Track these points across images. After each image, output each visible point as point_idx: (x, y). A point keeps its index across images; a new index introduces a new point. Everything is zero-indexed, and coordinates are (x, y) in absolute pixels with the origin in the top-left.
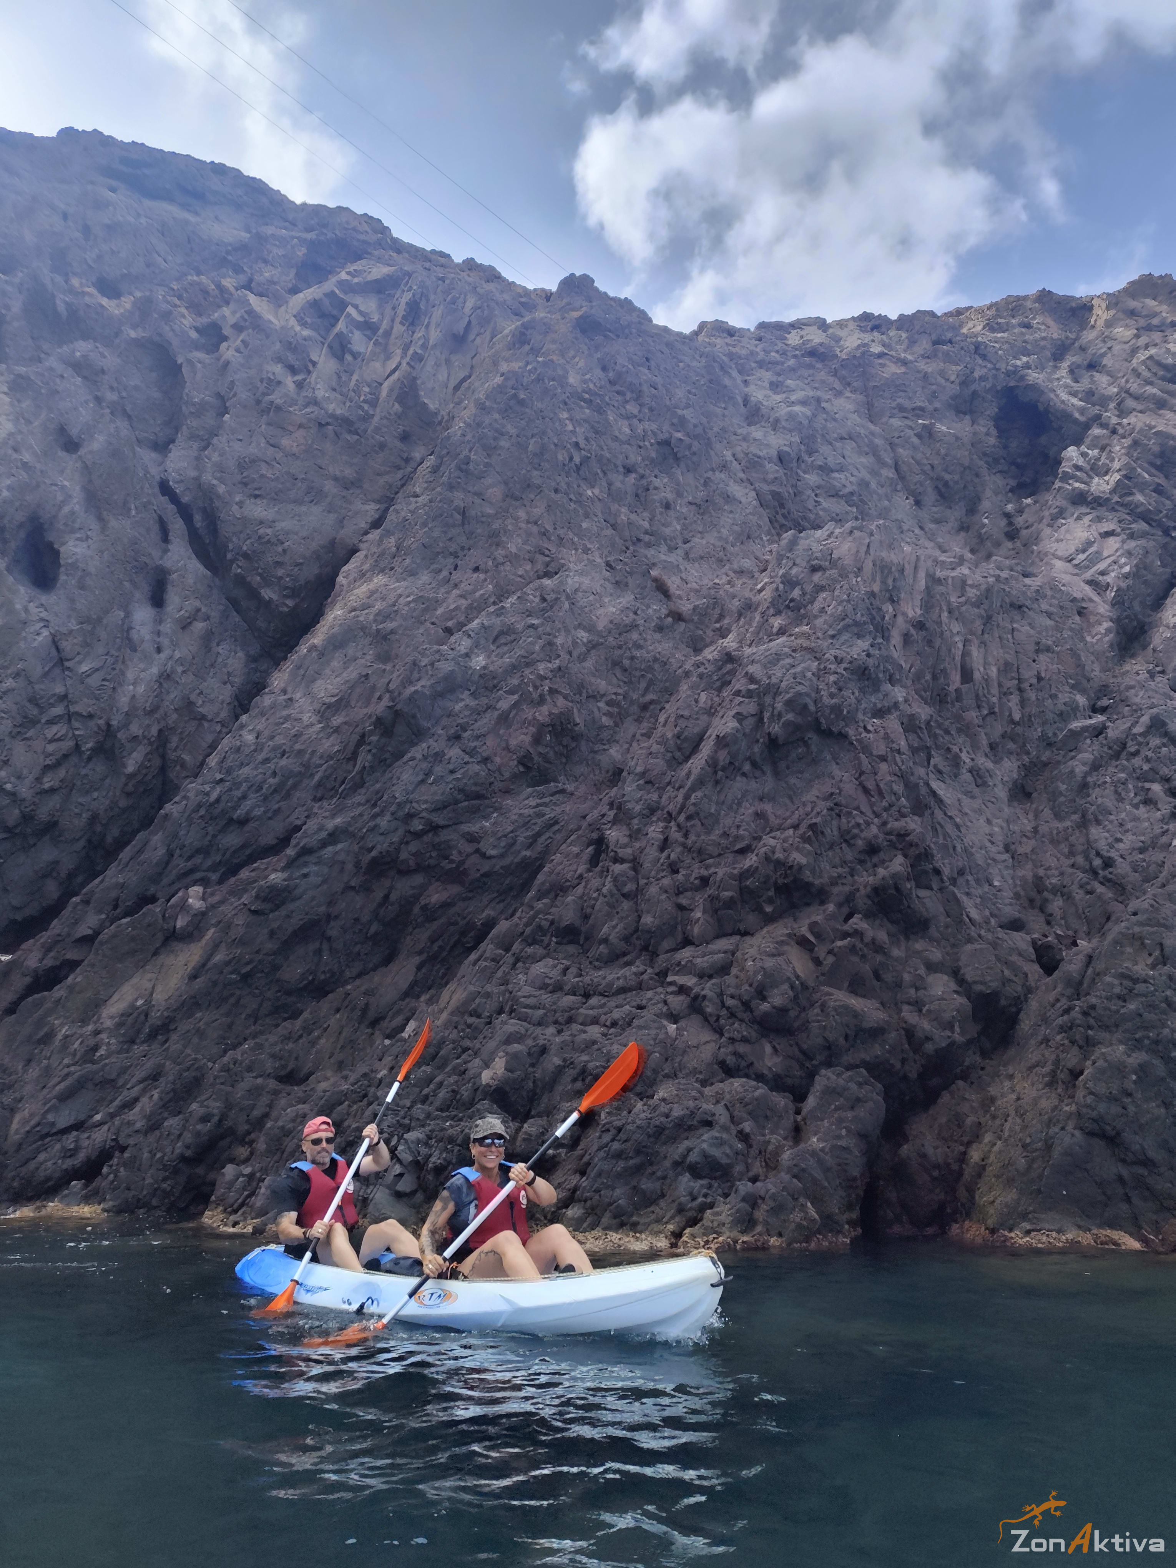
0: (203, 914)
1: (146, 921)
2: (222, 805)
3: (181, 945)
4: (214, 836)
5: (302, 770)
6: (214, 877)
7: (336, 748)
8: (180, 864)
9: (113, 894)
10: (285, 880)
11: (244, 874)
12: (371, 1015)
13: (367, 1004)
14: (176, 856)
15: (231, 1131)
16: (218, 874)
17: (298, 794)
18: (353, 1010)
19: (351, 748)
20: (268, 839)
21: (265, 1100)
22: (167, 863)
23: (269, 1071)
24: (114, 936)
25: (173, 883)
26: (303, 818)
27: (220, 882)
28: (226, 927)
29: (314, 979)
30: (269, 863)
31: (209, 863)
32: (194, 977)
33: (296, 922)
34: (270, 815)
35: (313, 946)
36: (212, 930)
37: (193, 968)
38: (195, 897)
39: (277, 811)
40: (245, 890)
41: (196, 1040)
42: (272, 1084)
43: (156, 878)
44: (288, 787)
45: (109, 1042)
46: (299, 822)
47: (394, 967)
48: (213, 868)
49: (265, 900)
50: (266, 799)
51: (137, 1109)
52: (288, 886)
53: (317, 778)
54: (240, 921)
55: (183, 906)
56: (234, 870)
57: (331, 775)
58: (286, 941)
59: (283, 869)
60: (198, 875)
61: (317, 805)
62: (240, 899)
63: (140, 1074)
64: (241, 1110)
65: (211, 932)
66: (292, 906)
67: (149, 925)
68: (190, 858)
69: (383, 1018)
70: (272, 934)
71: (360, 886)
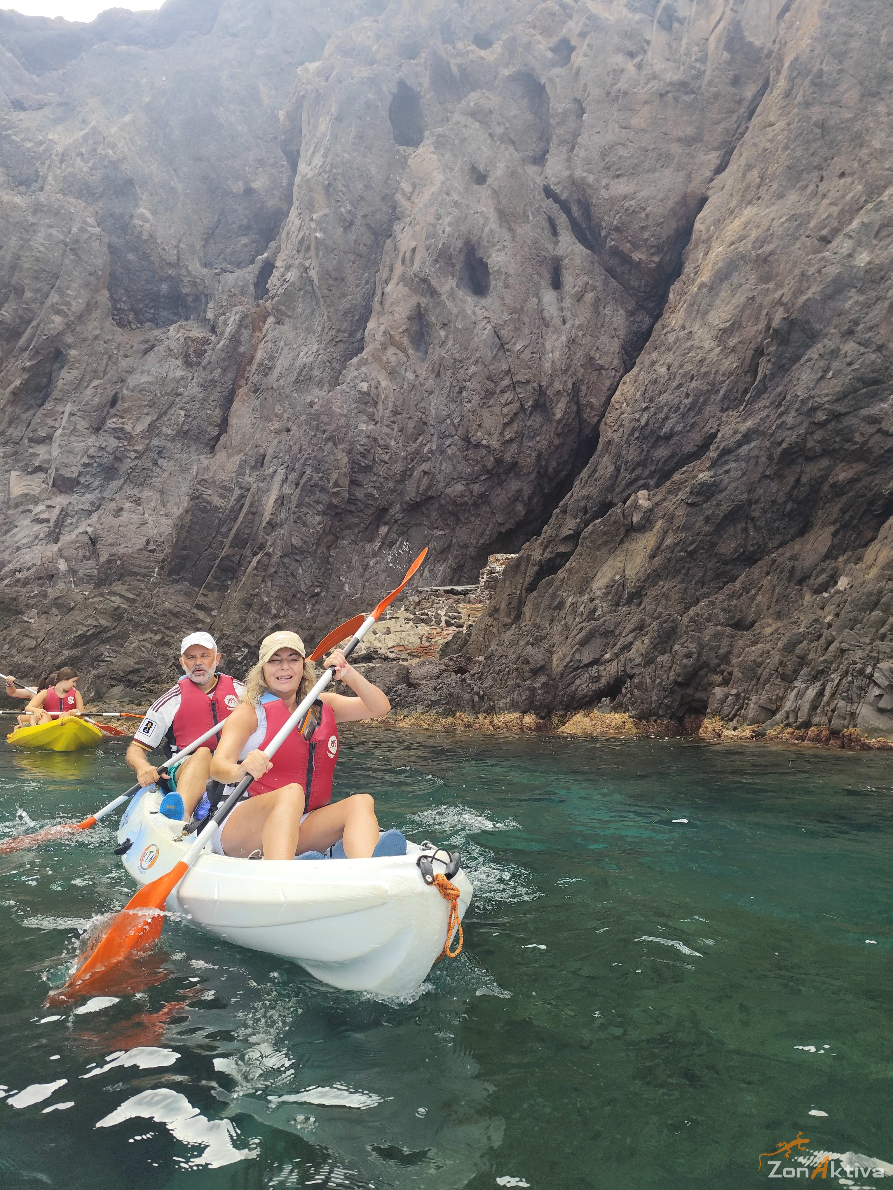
0: (651, 510)
1: (613, 519)
2: (650, 427)
3: (638, 535)
4: (648, 451)
5: (709, 387)
6: (652, 482)
7: (735, 365)
8: (626, 476)
9: (582, 504)
10: (711, 477)
11: (677, 477)
12: (798, 574)
13: (793, 567)
14: (622, 470)
15: (706, 664)
16: (655, 480)
17: (708, 408)
18: (781, 572)
19: (747, 362)
20: (690, 448)
21: (726, 641)
22: (617, 477)
23: (722, 621)
24: (592, 532)
25: (624, 490)
26: (716, 427)
27: (658, 485)
28: (670, 518)
29: (744, 551)
30: (694, 466)
31: (647, 472)
32: (652, 557)
33: (725, 508)
34: (688, 429)
35: (740, 526)
36: (660, 521)
37: (652, 550)
38: (643, 498)
39: (693, 425)
40: (679, 489)
41: (663, 601)
42: (728, 630)
43: (610, 489)
44: (699, 404)
45: (603, 607)
46: (713, 431)
47: (811, 536)
48: (651, 476)
49: (698, 494)
50: (684, 416)
51: (634, 650)
52: (714, 481)
53: (722, 392)
54: (680, 512)
55: (636, 506)
56: (666, 475)
57: (733, 388)
58: (719, 524)
59: (709, 469)
60: (641, 482)
61: (725, 415)
62: (676, 496)
63: (630, 627)
64: (711, 649)
65: (659, 523)
66: (719, 497)
67: (615, 522)
68: (632, 471)
69: (809, 577)
70: (707, 519)
71: (774, 474)
